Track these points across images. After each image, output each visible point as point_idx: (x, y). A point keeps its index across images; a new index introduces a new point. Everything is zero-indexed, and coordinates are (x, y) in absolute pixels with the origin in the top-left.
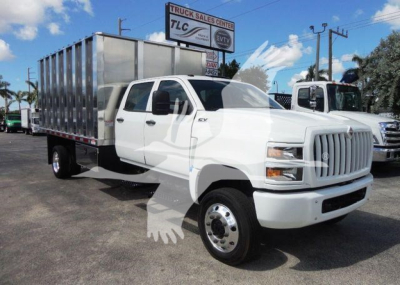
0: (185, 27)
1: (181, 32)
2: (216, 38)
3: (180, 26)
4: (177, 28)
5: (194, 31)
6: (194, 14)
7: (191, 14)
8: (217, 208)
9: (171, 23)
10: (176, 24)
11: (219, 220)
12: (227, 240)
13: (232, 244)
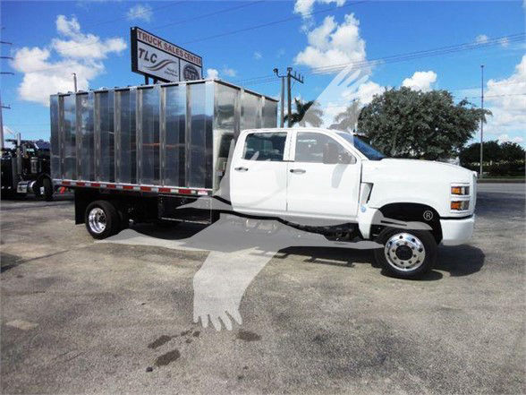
0: (154, 58)
1: (150, 64)
2: (184, 74)
3: (149, 57)
4: (146, 59)
5: (164, 63)
6: (163, 43)
7: (159, 43)
8: (401, 237)
9: (139, 52)
10: (144, 54)
11: (406, 246)
12: (413, 260)
13: (418, 262)
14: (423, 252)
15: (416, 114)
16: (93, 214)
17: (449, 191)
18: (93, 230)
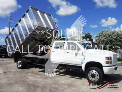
8: (92, 71)
11: (93, 74)
12: (96, 78)
13: (97, 79)
14: (99, 76)
15: (111, 36)
16: (19, 62)
17: (105, 58)
18: (18, 66)
